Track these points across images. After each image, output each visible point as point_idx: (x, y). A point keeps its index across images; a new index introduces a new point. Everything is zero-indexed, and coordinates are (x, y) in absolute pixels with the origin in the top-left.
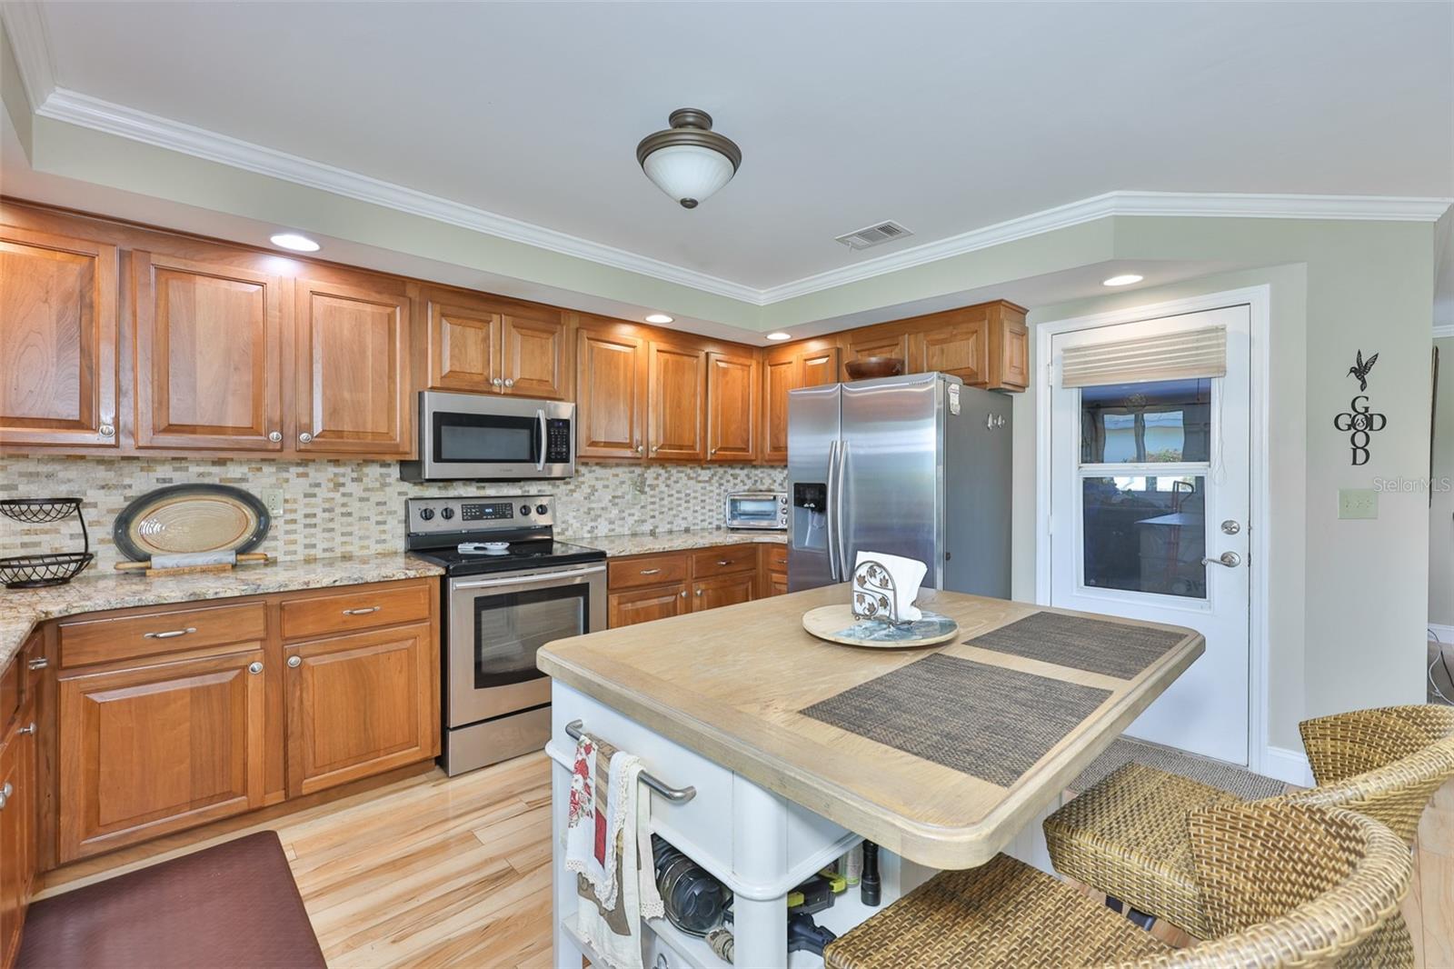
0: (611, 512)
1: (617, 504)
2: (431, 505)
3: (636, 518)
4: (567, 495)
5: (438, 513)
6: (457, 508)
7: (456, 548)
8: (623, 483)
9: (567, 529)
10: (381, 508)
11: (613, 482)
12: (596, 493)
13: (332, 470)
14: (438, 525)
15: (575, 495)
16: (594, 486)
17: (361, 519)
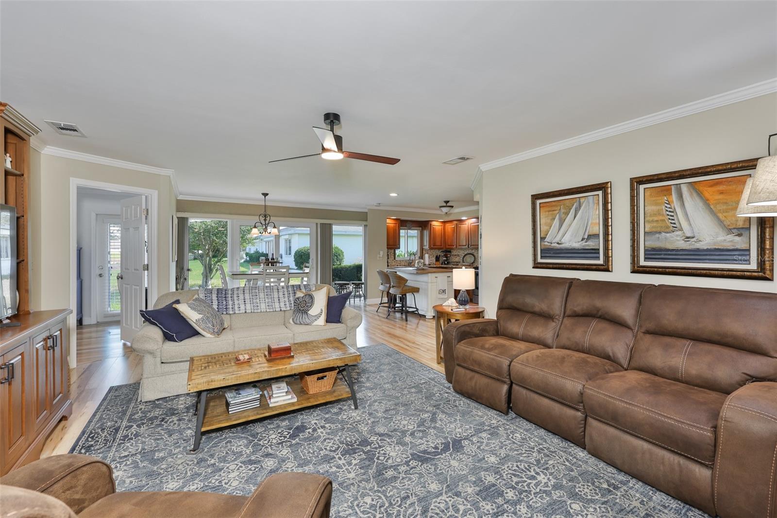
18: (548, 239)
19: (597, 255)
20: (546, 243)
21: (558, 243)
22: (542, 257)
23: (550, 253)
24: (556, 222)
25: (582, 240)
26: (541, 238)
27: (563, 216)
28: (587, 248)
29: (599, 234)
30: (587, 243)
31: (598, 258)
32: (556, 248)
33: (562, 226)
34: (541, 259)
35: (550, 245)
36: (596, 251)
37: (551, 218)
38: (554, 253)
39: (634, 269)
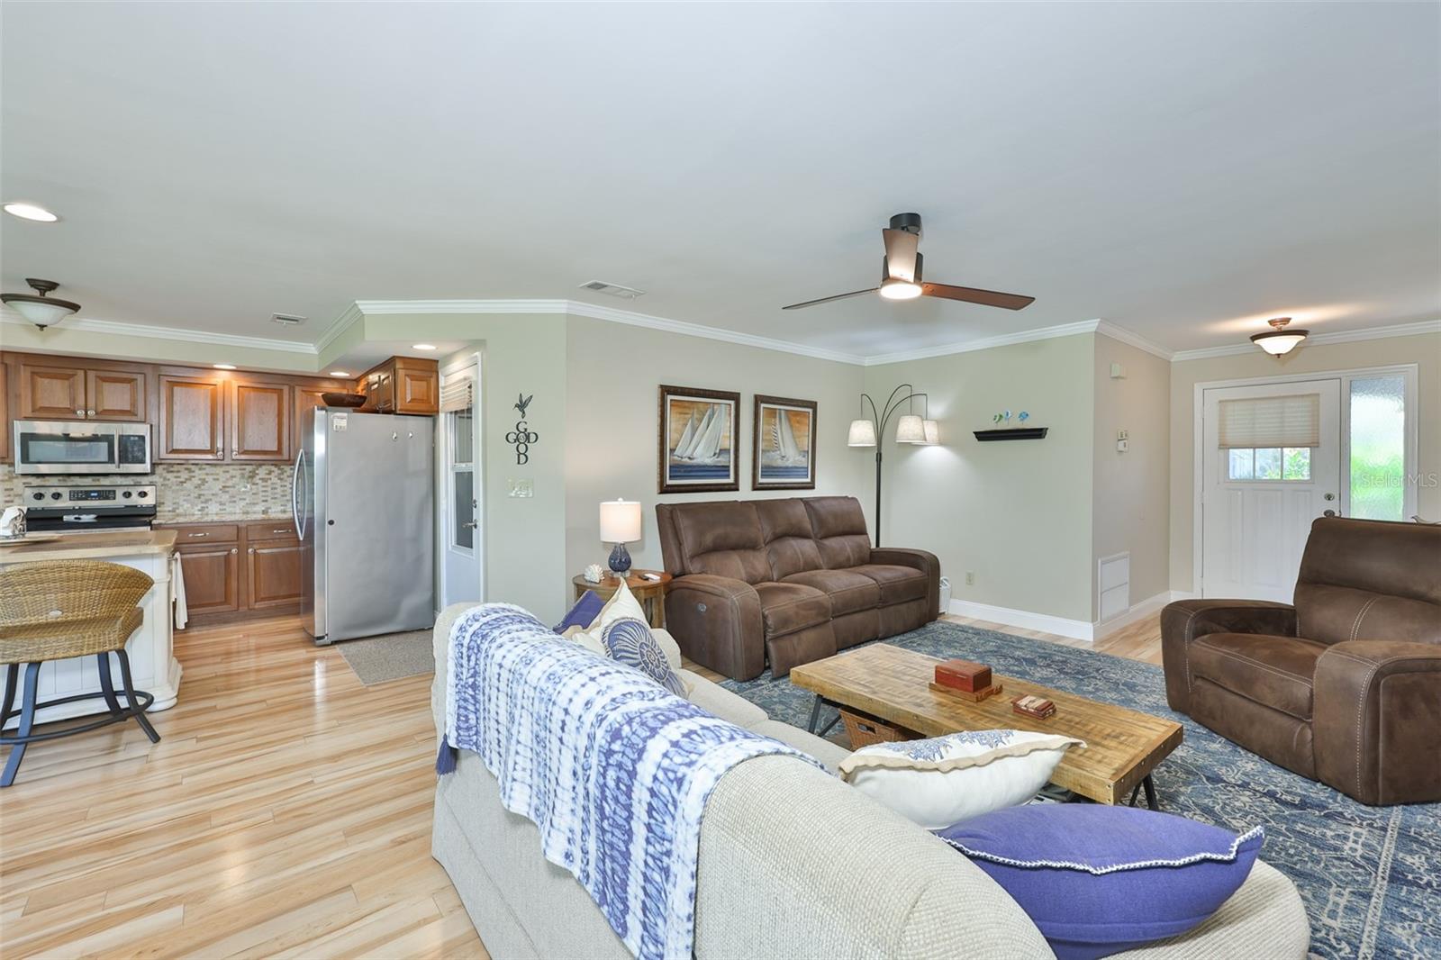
0: (221, 497)
1: (227, 492)
2: (40, 490)
3: (247, 501)
4: (177, 485)
5: (47, 496)
6: (65, 492)
7: (62, 518)
8: (232, 477)
9: (178, 508)
10: (8, 493)
11: (222, 477)
12: (206, 484)
14: (48, 503)
15: (185, 485)
16: (204, 479)
18: (678, 451)
19: (727, 473)
20: (676, 458)
21: (689, 458)
22: (672, 477)
23: (680, 471)
25: (713, 456)
26: (671, 450)
27: (696, 422)
28: (718, 464)
29: (729, 450)
30: (718, 459)
31: (728, 476)
32: (687, 464)
33: (693, 436)
34: (670, 480)
35: (680, 460)
36: (726, 468)
37: (683, 422)
38: (685, 472)
39: (756, 487)
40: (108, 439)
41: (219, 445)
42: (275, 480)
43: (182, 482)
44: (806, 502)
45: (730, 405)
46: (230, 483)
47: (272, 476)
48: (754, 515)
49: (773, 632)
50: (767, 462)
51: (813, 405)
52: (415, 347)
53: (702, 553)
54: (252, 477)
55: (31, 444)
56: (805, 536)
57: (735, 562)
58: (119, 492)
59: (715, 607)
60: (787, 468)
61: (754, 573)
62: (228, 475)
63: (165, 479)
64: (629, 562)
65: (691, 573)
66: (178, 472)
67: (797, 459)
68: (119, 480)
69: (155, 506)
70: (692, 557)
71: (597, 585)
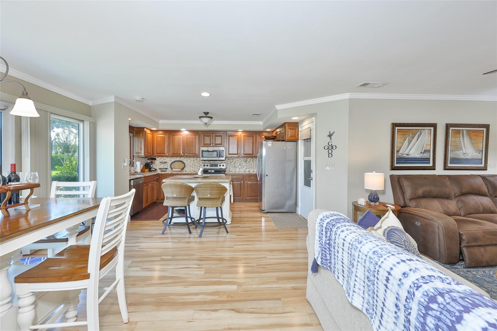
0: (239, 167)
1: (241, 165)
2: (205, 164)
3: (245, 168)
5: (206, 165)
6: (209, 165)
7: (208, 171)
10: (200, 164)
11: (240, 161)
12: (236, 163)
13: (193, 158)
14: (206, 167)
17: (197, 166)
18: (401, 152)
20: (400, 154)
21: (407, 155)
23: (402, 161)
24: (406, 142)
25: (421, 153)
26: (397, 151)
27: (411, 138)
28: (423, 157)
29: (430, 150)
30: (423, 155)
31: (429, 163)
32: (406, 157)
33: (409, 144)
34: (396, 164)
35: (402, 156)
36: (429, 159)
37: (403, 139)
39: (446, 168)
40: (216, 151)
41: (239, 152)
42: (251, 162)
43: (231, 162)
44: (483, 177)
45: (431, 129)
46: (241, 163)
47: (251, 161)
48: (448, 183)
49: (466, 243)
50: (454, 156)
51: (487, 127)
52: (292, 118)
53: (416, 198)
54: (246, 161)
55: (203, 153)
56: (484, 195)
57: (436, 203)
58: (219, 165)
59: (427, 224)
60: (467, 159)
61: (449, 211)
62: (241, 161)
63: (228, 162)
64: (378, 199)
65: (410, 207)
66: (230, 160)
67: (474, 154)
68: (218, 162)
69: (225, 169)
70: (411, 199)
71: (364, 207)
